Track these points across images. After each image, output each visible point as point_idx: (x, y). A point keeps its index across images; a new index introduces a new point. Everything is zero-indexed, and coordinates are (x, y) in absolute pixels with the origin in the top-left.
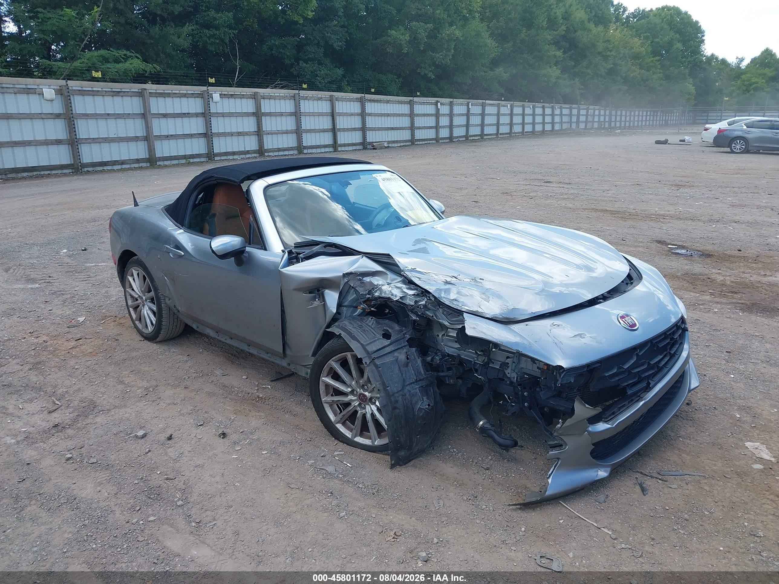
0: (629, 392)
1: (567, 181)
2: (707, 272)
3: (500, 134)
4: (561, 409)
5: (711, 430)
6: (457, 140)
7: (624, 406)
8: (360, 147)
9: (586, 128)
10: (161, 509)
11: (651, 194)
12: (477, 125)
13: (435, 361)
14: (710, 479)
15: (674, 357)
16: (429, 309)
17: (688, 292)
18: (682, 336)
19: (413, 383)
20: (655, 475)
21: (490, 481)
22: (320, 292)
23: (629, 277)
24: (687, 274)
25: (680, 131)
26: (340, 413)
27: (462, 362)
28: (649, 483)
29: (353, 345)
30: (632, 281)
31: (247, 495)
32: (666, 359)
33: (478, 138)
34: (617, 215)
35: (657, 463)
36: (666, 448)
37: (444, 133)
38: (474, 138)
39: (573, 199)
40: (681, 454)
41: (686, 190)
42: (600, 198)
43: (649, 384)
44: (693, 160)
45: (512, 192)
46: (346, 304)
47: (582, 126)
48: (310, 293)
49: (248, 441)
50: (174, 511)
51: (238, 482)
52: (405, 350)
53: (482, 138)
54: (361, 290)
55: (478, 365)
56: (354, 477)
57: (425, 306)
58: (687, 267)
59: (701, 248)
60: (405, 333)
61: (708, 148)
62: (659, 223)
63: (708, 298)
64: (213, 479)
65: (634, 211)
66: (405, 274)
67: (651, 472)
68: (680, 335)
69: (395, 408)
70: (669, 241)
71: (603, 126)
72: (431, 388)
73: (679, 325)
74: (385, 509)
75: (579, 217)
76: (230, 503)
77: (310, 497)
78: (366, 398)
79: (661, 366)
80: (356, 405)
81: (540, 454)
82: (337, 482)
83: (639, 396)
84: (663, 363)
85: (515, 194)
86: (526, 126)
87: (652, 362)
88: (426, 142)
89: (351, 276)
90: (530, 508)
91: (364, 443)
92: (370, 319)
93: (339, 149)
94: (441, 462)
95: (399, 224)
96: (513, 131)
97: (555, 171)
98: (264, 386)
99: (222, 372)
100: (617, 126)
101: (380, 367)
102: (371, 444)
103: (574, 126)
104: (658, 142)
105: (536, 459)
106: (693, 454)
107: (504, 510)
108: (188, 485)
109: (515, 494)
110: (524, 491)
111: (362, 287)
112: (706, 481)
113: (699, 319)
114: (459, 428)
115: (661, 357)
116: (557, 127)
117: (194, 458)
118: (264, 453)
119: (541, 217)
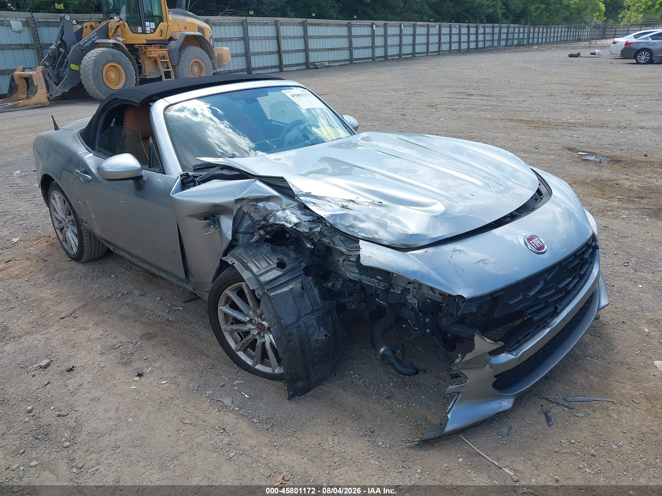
0: (536, 318)
1: (488, 94)
2: (615, 177)
3: (430, 52)
4: (464, 335)
5: (619, 347)
6: (391, 58)
7: (529, 334)
8: (304, 67)
9: (506, 45)
10: (45, 451)
11: (563, 104)
12: (409, 45)
13: (336, 287)
14: (618, 404)
15: (583, 278)
16: (325, 236)
17: (597, 199)
18: (593, 255)
19: (309, 313)
20: (561, 401)
21: (389, 412)
22: (215, 218)
23: (539, 192)
24: (596, 180)
25: (591, 45)
26: (241, 341)
27: (363, 287)
28: (555, 411)
29: (246, 275)
30: (541, 197)
31: (138, 433)
32: (575, 281)
33: (410, 56)
34: (531, 124)
35: (563, 387)
36: (573, 369)
37: (379, 52)
38: (406, 56)
39: (492, 110)
40: (588, 375)
41: (596, 99)
42: (516, 109)
43: (556, 308)
44: (603, 71)
45: (436, 105)
46: (242, 230)
47: (503, 43)
48: (205, 219)
49: (150, 369)
50: (59, 453)
51: (132, 417)
52: (300, 280)
53: (414, 56)
54: (256, 217)
55: (380, 290)
56: (250, 410)
57: (321, 233)
58: (596, 173)
59: (610, 154)
60: (302, 262)
61: (616, 60)
62: (571, 131)
63: (616, 203)
64: (106, 414)
65: (547, 120)
66: (299, 200)
67: (557, 397)
68: (590, 254)
69: (289, 341)
70: (579, 148)
71: (522, 43)
72: (330, 317)
73: (589, 243)
74: (277, 448)
75: (496, 127)
76: (118, 444)
77: (202, 433)
78: (264, 328)
79: (569, 288)
80: (255, 333)
81: (443, 379)
82: (232, 415)
83: (546, 322)
84: (572, 285)
85: (440, 106)
86: (453, 45)
87: (561, 286)
88: (363, 61)
89: (244, 201)
90: (428, 444)
91: (265, 371)
92: (265, 246)
93: (285, 69)
94: (341, 390)
95: (307, 142)
96: (441, 50)
97: (477, 85)
98: (176, 308)
99: (140, 291)
100: (534, 42)
101: (273, 299)
102: (271, 372)
103: (496, 43)
104: (571, 56)
105: (439, 384)
106: (601, 375)
107: (401, 447)
108: (80, 422)
109: (414, 428)
110: (424, 424)
111: (257, 213)
112: (614, 407)
113: (607, 225)
114: (364, 350)
115: (570, 279)
116: (481, 45)
117: (93, 390)
118: (163, 382)
119: (462, 128)
